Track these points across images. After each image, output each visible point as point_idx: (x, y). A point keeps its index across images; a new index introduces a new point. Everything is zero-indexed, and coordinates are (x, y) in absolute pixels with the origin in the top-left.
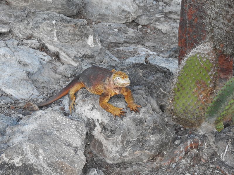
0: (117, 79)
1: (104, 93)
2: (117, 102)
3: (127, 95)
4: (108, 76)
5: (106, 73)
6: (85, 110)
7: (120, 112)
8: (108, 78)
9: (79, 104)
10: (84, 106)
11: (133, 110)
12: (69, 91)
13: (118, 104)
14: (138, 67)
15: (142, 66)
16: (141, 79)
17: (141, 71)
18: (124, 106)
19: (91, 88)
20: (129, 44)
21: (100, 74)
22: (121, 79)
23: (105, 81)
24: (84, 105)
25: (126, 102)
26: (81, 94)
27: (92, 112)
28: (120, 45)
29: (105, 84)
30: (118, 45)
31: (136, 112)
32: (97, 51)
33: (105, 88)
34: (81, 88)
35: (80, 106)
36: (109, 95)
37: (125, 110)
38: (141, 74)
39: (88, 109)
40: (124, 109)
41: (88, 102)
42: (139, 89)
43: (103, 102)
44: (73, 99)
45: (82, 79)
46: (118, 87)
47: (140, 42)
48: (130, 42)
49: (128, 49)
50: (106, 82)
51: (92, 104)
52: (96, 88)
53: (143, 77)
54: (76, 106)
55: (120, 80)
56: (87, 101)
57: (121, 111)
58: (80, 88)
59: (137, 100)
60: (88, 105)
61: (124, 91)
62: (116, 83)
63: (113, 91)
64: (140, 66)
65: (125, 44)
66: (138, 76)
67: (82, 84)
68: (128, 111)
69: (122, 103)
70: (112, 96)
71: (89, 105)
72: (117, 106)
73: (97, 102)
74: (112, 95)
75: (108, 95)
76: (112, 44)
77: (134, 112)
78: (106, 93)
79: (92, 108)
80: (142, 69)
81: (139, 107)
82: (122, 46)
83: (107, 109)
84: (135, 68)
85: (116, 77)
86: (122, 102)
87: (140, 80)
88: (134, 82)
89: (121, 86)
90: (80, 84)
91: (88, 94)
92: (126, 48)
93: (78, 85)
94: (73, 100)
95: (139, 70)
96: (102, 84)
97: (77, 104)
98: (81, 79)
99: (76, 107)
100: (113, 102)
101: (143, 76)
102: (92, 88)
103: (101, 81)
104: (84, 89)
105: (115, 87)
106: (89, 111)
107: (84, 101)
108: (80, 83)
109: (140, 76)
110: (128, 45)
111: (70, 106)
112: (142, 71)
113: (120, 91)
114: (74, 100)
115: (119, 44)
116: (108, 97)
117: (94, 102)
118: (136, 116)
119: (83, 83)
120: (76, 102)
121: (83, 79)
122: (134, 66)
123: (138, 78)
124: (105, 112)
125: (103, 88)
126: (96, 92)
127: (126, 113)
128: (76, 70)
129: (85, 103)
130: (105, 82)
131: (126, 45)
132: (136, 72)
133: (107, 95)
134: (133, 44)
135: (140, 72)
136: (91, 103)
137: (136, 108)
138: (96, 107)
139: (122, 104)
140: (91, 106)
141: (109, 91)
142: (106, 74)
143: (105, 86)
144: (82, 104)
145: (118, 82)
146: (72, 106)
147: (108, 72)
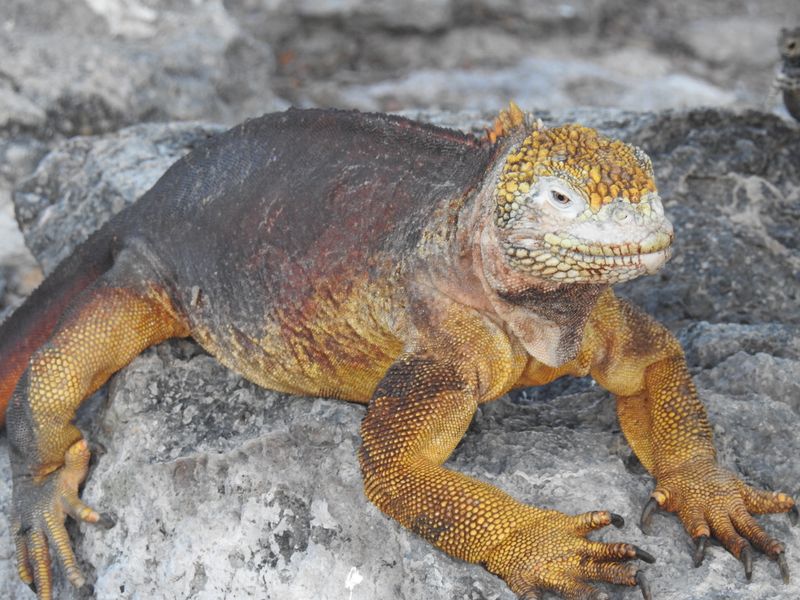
0: (544, 199)
1: (415, 361)
2: (541, 467)
3: (644, 395)
4: (447, 191)
5: (421, 159)
6: (200, 571)
7: (585, 557)
8: (446, 203)
9: (132, 516)
10: (187, 528)
11: (716, 538)
12: (24, 382)
13: (557, 480)
14: (715, 149)
15: (759, 141)
16: (758, 270)
17: (752, 184)
18: (619, 501)
19: (260, 334)
20: (513, 32)
21: (361, 175)
22: (576, 199)
23: (414, 238)
24: (194, 513)
25: (632, 463)
26: (151, 408)
27: (285, 580)
28: (412, 49)
29: (422, 265)
30: (389, 47)
31: (742, 558)
32: (195, 73)
33: (422, 314)
34: (146, 351)
35: (144, 531)
36: (470, 387)
37: (633, 536)
38: (749, 218)
39: (236, 557)
40: (617, 521)
41: (235, 480)
42: (752, 347)
43: (404, 459)
44: (62, 465)
45: (153, 259)
46: (549, 288)
47: (637, 19)
48: (519, 16)
49: (506, 93)
50: (433, 244)
51: (283, 498)
52: (319, 327)
53: (778, 248)
54: (91, 534)
55: (569, 212)
56: (223, 470)
57: (595, 547)
58: (133, 341)
59: (749, 445)
60: (238, 515)
61: (609, 344)
62: (528, 243)
63: (500, 336)
64: (741, 143)
65: (460, 42)
66: (722, 241)
67: (151, 302)
68: (664, 545)
69: (594, 469)
70: (499, 388)
71: (247, 514)
72: (551, 502)
73: (336, 466)
74: (492, 378)
75: (455, 383)
76: (321, 42)
77: (727, 556)
78: (431, 361)
79: (284, 539)
80: (763, 173)
81: (776, 509)
82: (434, 64)
83: (447, 523)
84: (683, 162)
85: (529, 181)
86: (589, 460)
87: (747, 275)
88: (687, 299)
89: (575, 276)
90: (139, 310)
91: (221, 407)
92: (478, 78)
93: (118, 318)
94: (59, 482)
95: (730, 183)
96: (384, 275)
97: (107, 522)
98: (141, 259)
99: (97, 544)
100: (502, 467)
101: (781, 240)
102: (274, 329)
103: (377, 247)
104: (178, 363)
105: (513, 282)
106: (245, 577)
107: (184, 474)
108: (136, 292)
109: (750, 242)
110: (497, 44)
111: (37, 541)
112: (766, 191)
113: (569, 339)
114: (70, 478)
115: (401, 32)
116: (456, 404)
117: (297, 473)
118: (753, 587)
119: (164, 299)
120: (96, 493)
121: (158, 253)
122: (675, 139)
123: (726, 253)
124: (430, 558)
125: (393, 319)
126: (313, 369)
127: (649, 559)
128: (36, 216)
129: (205, 498)
130: (423, 250)
131: (481, 44)
132: (699, 199)
133: (447, 381)
134: (561, 43)
135: (743, 199)
136: (265, 486)
137: (743, 519)
138: (322, 516)
139: (599, 481)
140: (265, 515)
141: (461, 336)
142: (422, 172)
143: (423, 285)
144: (164, 504)
145: (546, 227)
146: (59, 536)
147: (439, 150)
